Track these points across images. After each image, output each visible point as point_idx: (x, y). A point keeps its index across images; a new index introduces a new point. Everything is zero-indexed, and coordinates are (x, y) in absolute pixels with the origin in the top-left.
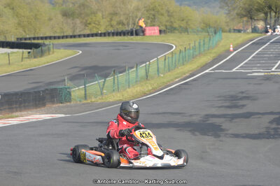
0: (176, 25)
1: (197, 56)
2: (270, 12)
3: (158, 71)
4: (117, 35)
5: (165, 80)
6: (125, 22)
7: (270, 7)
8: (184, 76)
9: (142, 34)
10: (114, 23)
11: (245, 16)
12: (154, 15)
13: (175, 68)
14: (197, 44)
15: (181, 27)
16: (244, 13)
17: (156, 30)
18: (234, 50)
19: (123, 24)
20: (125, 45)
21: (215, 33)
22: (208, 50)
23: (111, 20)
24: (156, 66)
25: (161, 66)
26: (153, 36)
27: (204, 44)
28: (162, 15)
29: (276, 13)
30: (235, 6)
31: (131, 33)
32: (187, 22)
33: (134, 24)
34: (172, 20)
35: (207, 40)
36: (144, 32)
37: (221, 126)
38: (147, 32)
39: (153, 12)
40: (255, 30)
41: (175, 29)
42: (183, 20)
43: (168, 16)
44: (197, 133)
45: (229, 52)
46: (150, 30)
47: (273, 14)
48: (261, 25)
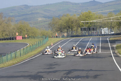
0: (30, 35)
1: (37, 48)
4: (4, 40)
5: (23, 58)
6: (8, 34)
7: (69, 27)
8: (31, 56)
10: (4, 35)
11: (59, 31)
13: (28, 53)
14: (38, 43)
15: (32, 36)
16: (58, 30)
17: (21, 37)
18: (53, 45)
19: (8, 35)
20: (8, 44)
21: (46, 38)
22: (43, 45)
23: (3, 34)
24: (20, 53)
25: (22, 52)
26: (19, 40)
27: (41, 43)
28: (24, 31)
29: (71, 29)
30: (54, 27)
31: (10, 39)
32: (35, 34)
33: (12, 35)
34: (29, 33)
35: (42, 41)
36: (16, 38)
37: (43, 76)
38: (17, 38)
39: (20, 30)
40: (63, 37)
41: (30, 37)
42: (33, 33)
43: (27, 31)
44: (32, 79)
45: (51, 46)
47: (70, 30)
48: (65, 34)
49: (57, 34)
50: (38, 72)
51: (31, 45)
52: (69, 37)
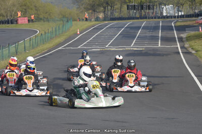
0: (41, 16)
1: (53, 38)
2: (108, 6)
3: (25, 48)
5: (29, 55)
6: (5, 14)
7: (107, 3)
8: (43, 52)
9: (15, 23)
11: (90, 9)
12: (26, 10)
13: (37, 45)
14: (54, 29)
15: (44, 17)
16: (89, 8)
17: (26, 19)
18: (80, 33)
19: (3, 16)
20: (3, 31)
21: (68, 21)
22: (62, 33)
24: (23, 46)
25: (27, 45)
26: (23, 24)
27: (59, 29)
28: (32, 9)
29: (111, 7)
30: (82, 2)
31: (7, 22)
32: (49, 14)
33: (11, 16)
34: (39, 13)
35: (61, 26)
36: (17, 21)
38: (20, 21)
39: (25, 7)
40: (97, 19)
41: (41, 19)
42: (46, 13)
43: (36, 10)
45: (77, 35)
46: (21, 20)
47: (109, 8)
48: (101, 16)
49: (87, 16)
50: (54, 78)
51: (43, 33)
52: (108, 21)
